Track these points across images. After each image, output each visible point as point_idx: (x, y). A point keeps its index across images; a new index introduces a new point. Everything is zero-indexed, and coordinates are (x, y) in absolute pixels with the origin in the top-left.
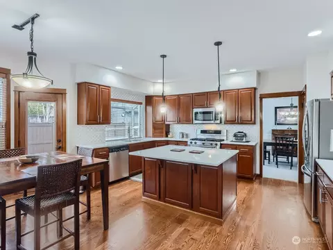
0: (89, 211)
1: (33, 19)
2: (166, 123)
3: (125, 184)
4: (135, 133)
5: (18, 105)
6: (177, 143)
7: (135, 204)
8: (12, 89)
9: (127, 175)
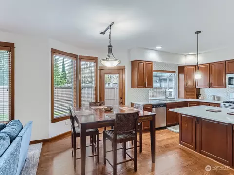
0: (141, 146)
1: (111, 26)
2: (197, 87)
3: (164, 132)
4: (170, 94)
5: (101, 77)
6: (209, 104)
7: (174, 149)
8: (98, 68)
9: (164, 125)
